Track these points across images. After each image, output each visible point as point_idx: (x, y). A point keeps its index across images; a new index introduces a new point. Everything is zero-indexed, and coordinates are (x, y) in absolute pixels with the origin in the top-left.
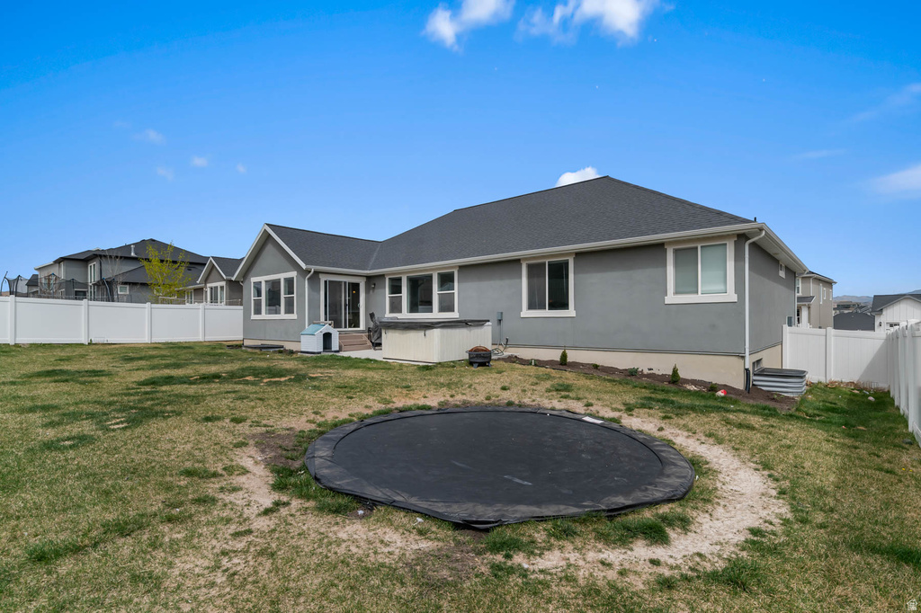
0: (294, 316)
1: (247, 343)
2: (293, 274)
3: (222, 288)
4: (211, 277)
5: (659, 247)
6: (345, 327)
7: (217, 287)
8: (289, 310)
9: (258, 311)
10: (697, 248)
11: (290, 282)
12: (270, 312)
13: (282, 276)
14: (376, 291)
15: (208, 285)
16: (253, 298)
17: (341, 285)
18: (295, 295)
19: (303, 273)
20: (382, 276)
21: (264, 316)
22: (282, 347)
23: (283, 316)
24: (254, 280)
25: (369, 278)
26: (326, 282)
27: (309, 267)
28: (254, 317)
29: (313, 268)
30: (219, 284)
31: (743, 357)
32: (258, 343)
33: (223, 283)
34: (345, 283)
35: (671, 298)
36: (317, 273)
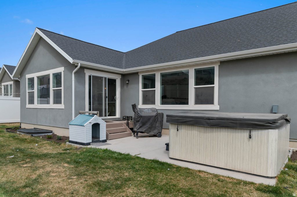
0: (61, 106)
1: (23, 126)
2: (61, 70)
3: (11, 85)
4: (4, 79)
6: (106, 116)
7: (7, 85)
8: (58, 100)
9: (31, 102)
11: (58, 77)
12: (41, 103)
13: (51, 72)
14: (129, 86)
15: (3, 84)
16: (27, 91)
17: (102, 80)
18: (62, 88)
19: (71, 66)
20: (136, 74)
21: (36, 105)
22: (51, 132)
23: (52, 105)
24: (28, 76)
25: (124, 76)
26: (90, 77)
27: (77, 61)
28: (28, 106)
29: (80, 63)
30: (9, 83)
32: (32, 127)
33: (12, 83)
34: (105, 78)
36: (82, 68)
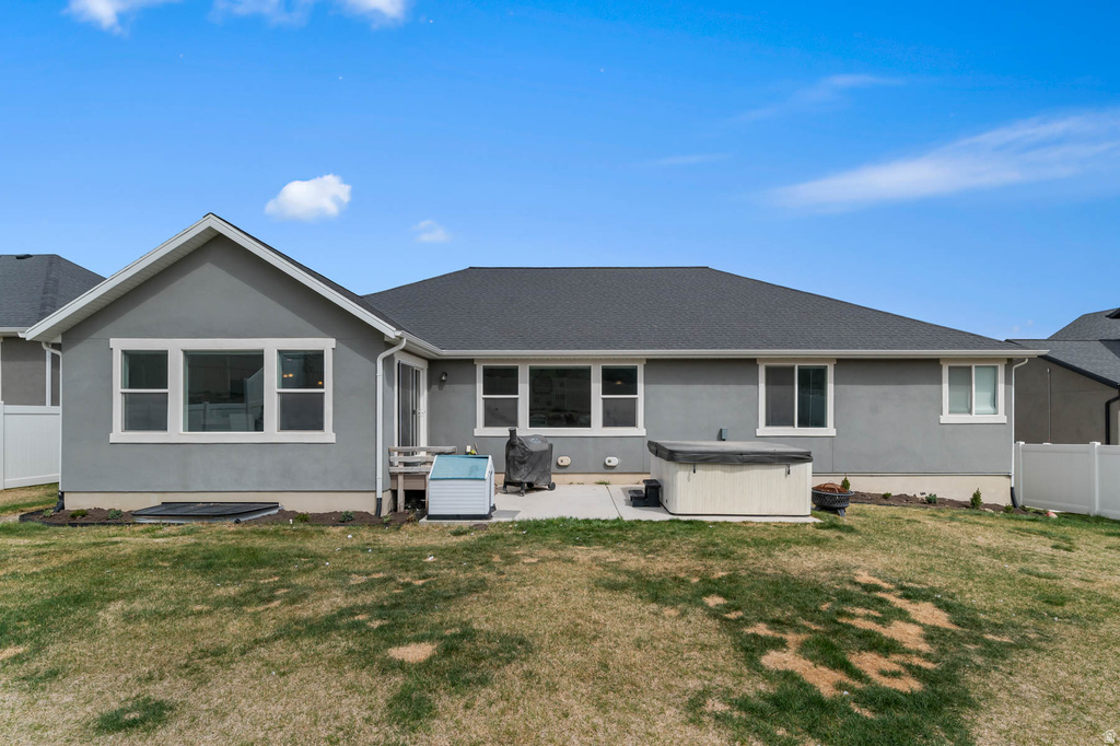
0: (324, 436)
1: (82, 502)
2: (321, 344)
5: (935, 362)
10: (970, 368)
13: (268, 344)
14: (447, 387)
16: (119, 390)
17: (409, 373)
18: (328, 390)
19: (367, 341)
20: (468, 363)
21: (181, 433)
22: (275, 505)
23: (272, 434)
24: (125, 344)
25: (434, 364)
28: (124, 436)
31: (1010, 477)
35: (946, 418)
